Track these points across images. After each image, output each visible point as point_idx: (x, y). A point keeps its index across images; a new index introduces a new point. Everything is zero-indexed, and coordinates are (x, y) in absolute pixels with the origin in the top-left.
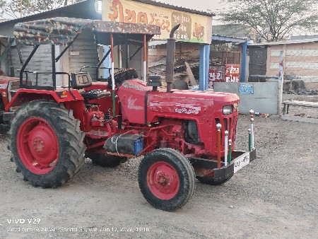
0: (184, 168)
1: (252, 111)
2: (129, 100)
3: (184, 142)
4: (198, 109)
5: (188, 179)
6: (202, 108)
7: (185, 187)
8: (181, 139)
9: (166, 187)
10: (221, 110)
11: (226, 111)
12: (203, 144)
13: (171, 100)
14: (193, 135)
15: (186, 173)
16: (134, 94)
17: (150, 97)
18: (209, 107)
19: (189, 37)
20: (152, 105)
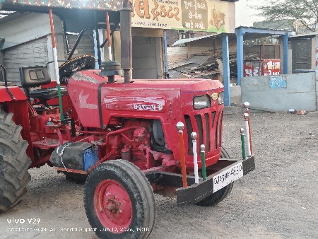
0: (136, 188)
1: (247, 104)
2: (80, 97)
3: (148, 150)
4: (161, 104)
5: (141, 204)
6: (167, 102)
7: (139, 215)
8: (146, 147)
9: (118, 215)
10: (191, 103)
11: (198, 103)
12: (172, 152)
13: (129, 92)
14: (160, 139)
15: (139, 196)
16: (85, 88)
17: (104, 91)
18: (176, 100)
19: (206, 25)
20: (106, 101)
